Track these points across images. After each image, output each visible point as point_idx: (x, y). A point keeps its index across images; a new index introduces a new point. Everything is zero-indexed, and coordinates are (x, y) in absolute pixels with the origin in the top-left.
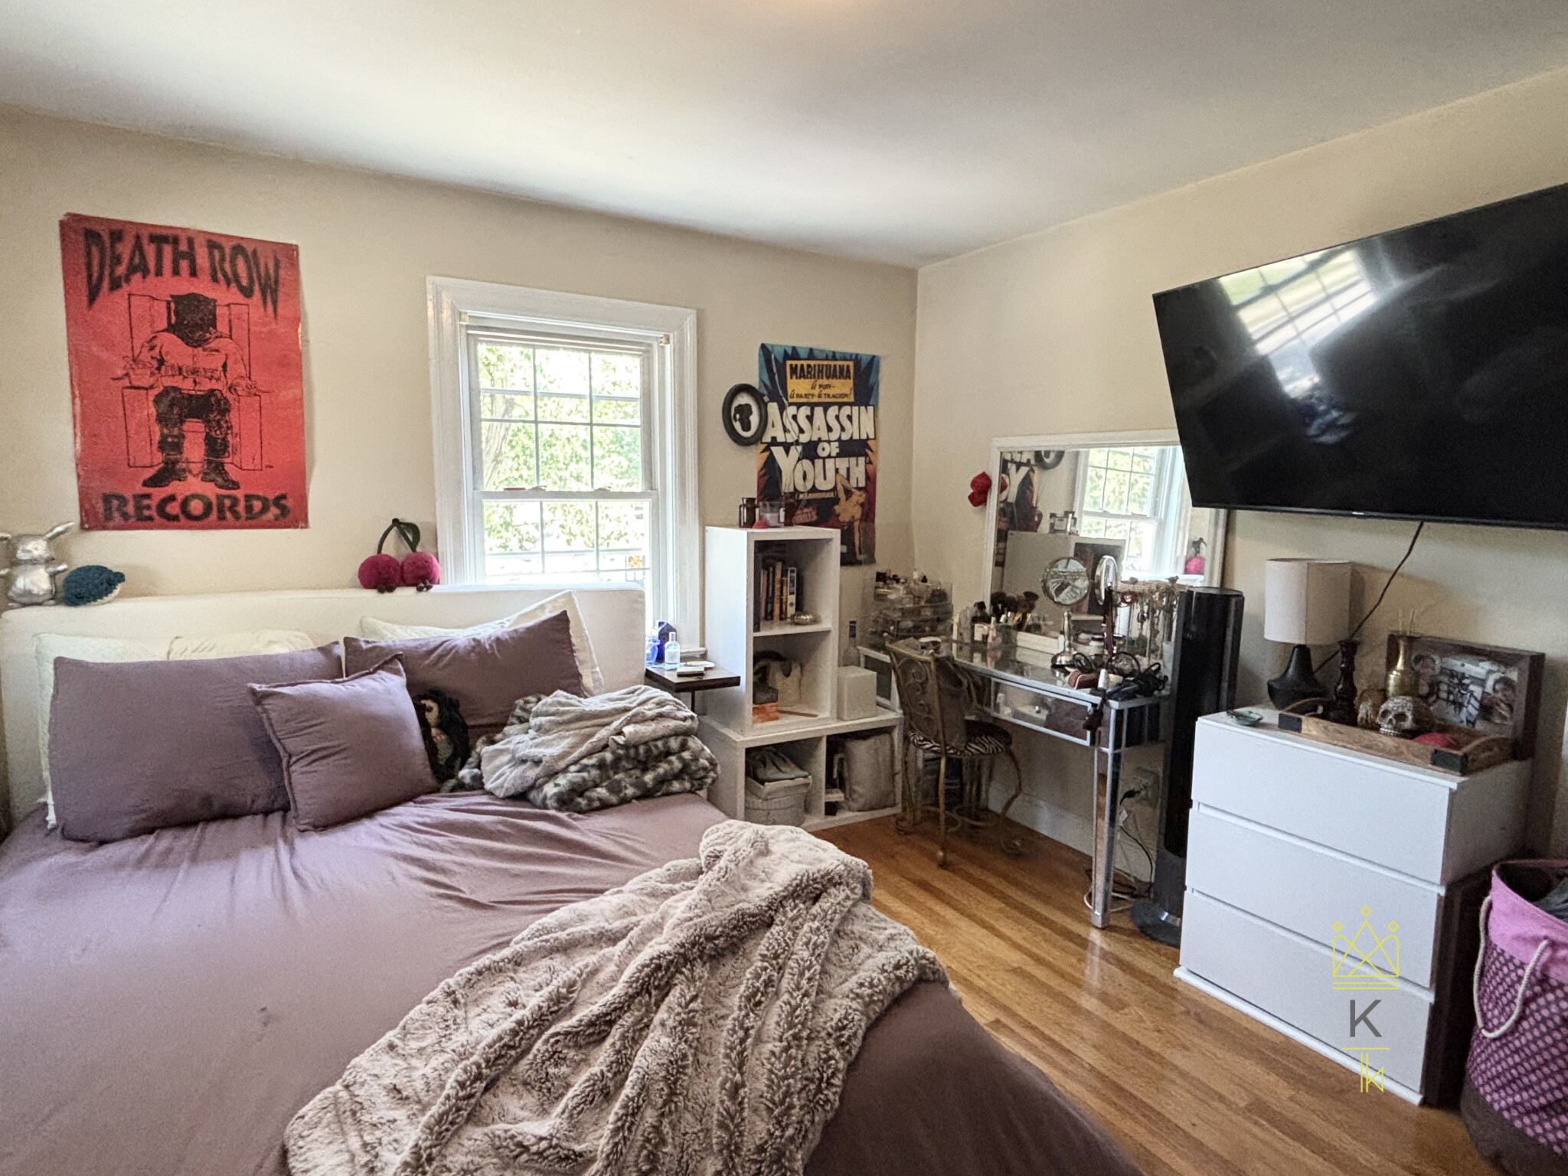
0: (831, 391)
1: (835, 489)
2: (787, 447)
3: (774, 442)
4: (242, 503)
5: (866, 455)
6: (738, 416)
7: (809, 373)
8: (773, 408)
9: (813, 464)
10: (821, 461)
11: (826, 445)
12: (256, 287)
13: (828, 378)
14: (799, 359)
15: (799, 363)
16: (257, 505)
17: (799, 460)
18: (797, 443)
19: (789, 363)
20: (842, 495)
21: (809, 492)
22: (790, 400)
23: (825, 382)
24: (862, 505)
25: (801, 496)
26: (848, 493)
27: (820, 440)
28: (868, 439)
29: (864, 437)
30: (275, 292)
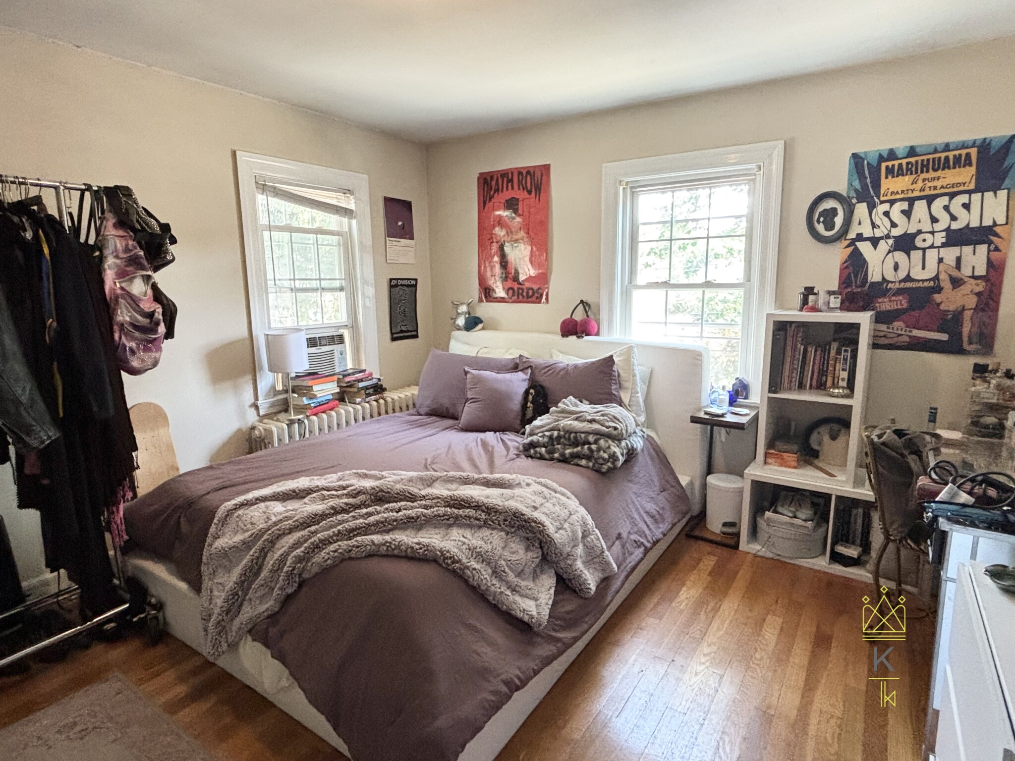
0: (938, 184)
1: (936, 278)
2: (875, 242)
3: (860, 237)
4: (525, 291)
5: (990, 243)
6: (822, 219)
7: (907, 171)
8: (861, 209)
9: (909, 256)
10: (920, 252)
11: (929, 237)
12: (533, 190)
13: (935, 170)
14: (897, 159)
15: (896, 163)
16: (531, 292)
17: (889, 252)
18: (888, 237)
19: (884, 165)
20: (946, 284)
21: (900, 282)
22: (882, 199)
23: (932, 174)
24: (979, 294)
25: (890, 285)
26: (956, 282)
27: (920, 232)
28: (995, 224)
29: (987, 222)
30: (540, 189)
